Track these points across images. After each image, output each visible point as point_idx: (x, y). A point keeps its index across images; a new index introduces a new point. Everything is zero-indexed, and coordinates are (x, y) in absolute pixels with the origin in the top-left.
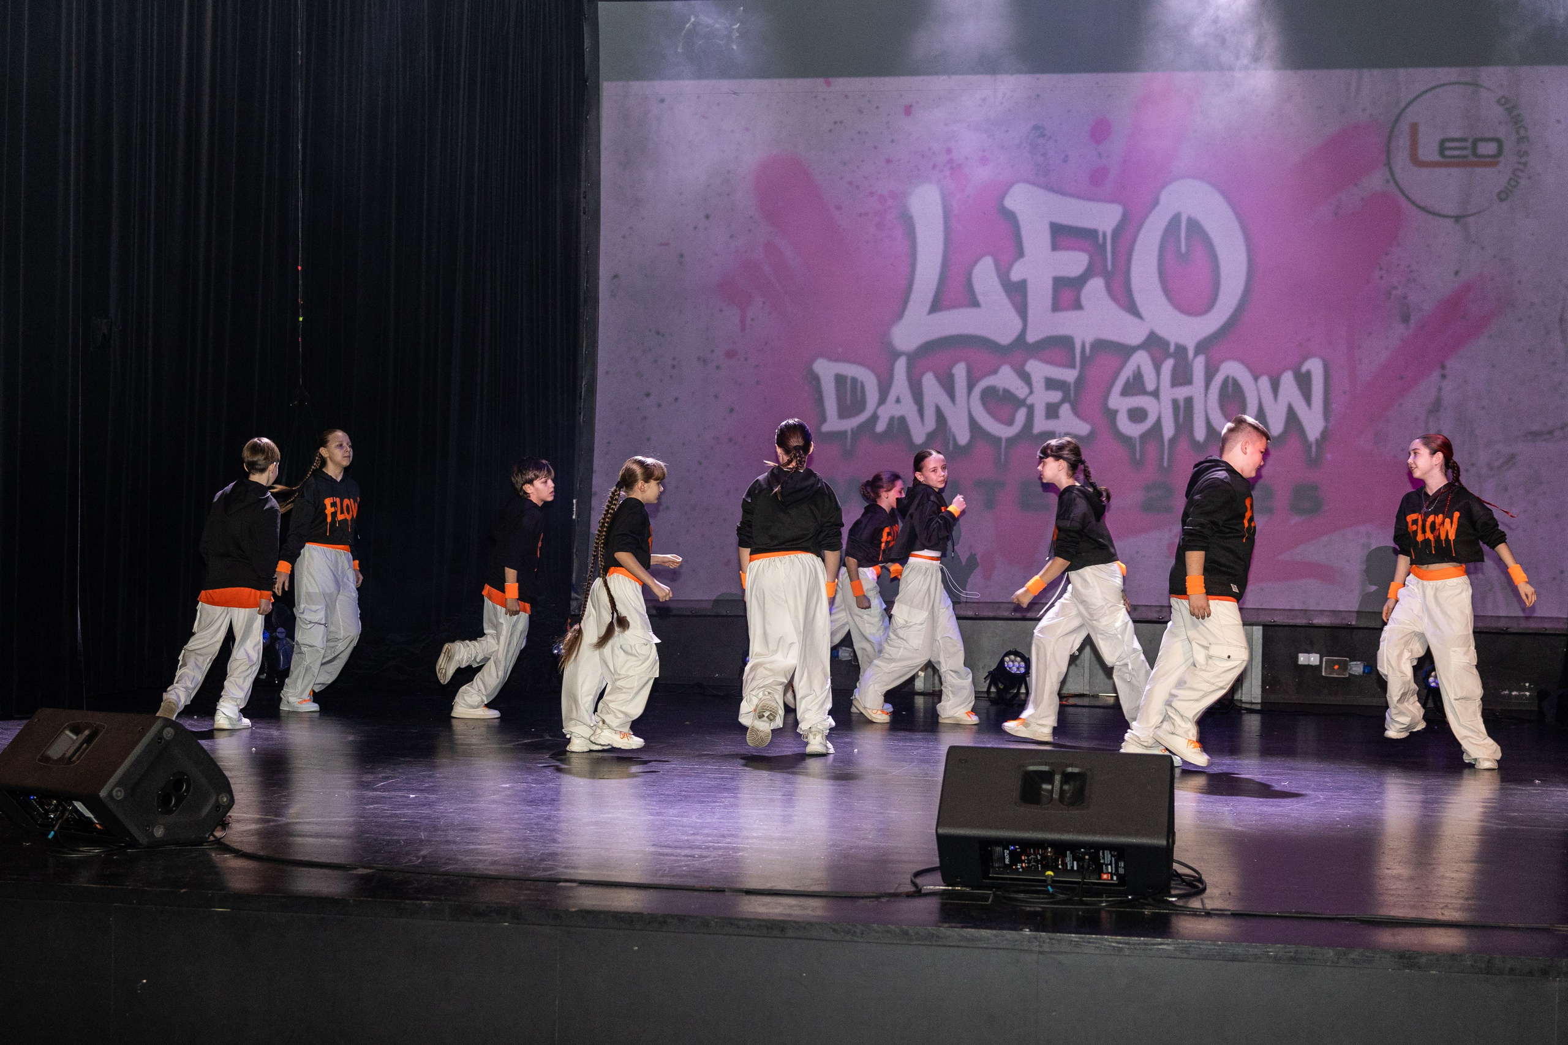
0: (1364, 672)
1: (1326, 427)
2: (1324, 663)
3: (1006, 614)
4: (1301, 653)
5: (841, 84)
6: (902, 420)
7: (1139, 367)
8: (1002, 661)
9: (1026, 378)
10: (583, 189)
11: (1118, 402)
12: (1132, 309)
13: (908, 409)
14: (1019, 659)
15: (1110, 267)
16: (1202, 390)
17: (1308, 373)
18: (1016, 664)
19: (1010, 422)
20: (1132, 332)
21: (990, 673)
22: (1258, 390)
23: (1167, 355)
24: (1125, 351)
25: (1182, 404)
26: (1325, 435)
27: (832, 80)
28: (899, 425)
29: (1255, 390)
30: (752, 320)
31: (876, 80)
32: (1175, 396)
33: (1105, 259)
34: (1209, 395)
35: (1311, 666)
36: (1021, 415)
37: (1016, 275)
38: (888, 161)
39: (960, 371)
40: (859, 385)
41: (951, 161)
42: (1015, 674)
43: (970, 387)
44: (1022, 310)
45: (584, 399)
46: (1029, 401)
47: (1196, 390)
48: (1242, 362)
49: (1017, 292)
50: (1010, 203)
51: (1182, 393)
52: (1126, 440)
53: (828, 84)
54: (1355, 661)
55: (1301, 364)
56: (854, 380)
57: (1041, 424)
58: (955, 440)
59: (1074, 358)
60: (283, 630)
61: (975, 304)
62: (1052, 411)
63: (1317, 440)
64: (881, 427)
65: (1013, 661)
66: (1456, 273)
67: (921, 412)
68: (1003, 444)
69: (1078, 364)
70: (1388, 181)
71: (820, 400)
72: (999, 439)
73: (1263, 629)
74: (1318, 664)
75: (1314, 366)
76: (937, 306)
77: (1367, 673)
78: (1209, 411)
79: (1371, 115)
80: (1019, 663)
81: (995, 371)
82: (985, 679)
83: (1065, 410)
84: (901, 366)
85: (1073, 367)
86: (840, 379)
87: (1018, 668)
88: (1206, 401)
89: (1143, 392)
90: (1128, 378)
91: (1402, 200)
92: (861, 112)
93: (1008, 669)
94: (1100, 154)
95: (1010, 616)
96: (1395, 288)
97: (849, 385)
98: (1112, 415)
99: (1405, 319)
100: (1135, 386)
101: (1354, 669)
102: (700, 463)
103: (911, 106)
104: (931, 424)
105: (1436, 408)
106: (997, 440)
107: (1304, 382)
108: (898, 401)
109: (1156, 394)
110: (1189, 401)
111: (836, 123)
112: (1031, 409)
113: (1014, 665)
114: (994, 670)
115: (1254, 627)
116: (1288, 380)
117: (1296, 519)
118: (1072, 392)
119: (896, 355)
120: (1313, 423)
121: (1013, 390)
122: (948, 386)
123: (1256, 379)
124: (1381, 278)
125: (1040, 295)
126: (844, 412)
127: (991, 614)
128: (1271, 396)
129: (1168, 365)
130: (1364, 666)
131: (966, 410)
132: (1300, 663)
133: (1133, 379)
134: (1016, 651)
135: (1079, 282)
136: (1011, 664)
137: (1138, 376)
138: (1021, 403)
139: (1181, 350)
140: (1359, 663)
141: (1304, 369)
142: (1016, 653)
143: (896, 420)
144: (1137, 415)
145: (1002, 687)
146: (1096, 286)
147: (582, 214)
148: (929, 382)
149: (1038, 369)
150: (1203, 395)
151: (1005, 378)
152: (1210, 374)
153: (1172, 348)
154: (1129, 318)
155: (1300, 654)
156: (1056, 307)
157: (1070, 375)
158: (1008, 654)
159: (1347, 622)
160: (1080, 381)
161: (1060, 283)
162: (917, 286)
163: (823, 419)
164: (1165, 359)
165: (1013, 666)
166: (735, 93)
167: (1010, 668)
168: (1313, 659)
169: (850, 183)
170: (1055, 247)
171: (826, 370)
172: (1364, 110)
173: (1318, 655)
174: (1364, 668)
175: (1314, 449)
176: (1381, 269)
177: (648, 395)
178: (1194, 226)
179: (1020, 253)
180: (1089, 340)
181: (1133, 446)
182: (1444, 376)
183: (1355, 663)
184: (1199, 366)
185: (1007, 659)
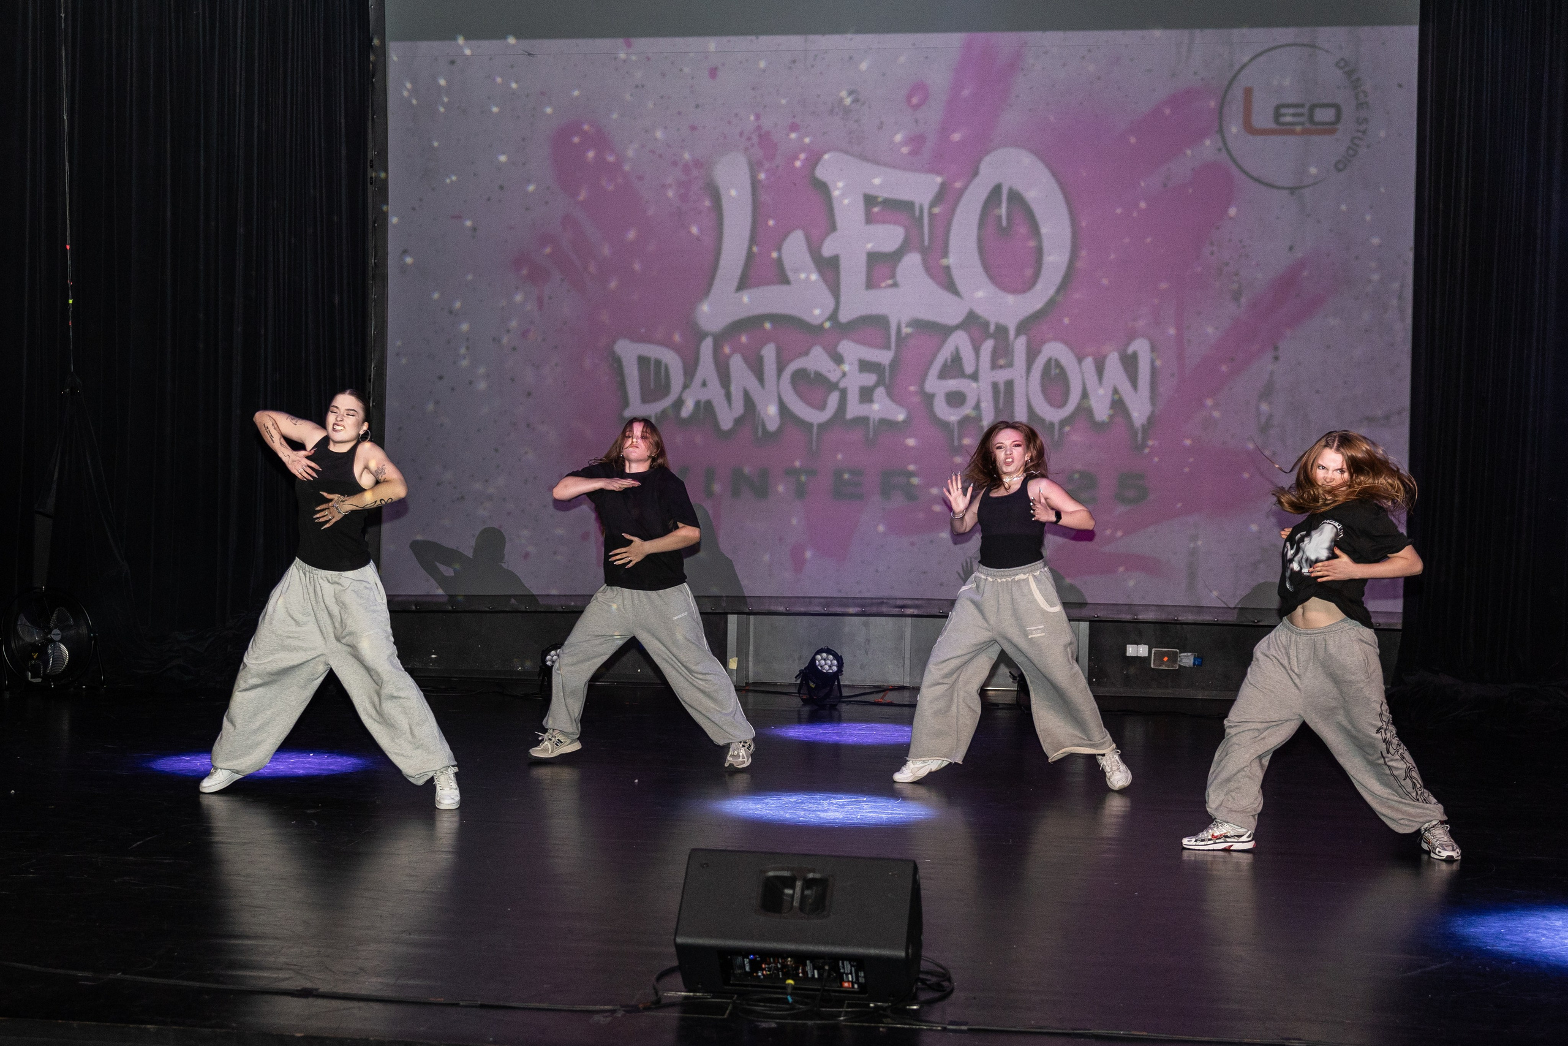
0: (1194, 664)
1: (1153, 412)
2: (1153, 654)
3: (818, 609)
4: (1129, 644)
5: (643, 44)
6: (709, 404)
7: (957, 349)
8: (813, 660)
9: (838, 360)
10: (369, 157)
11: (935, 385)
12: (950, 286)
13: (714, 392)
14: (831, 657)
15: (926, 243)
16: (1024, 374)
17: (1135, 356)
18: (829, 662)
19: (822, 407)
20: (950, 311)
21: (801, 672)
22: (1082, 373)
23: (988, 336)
24: (945, 331)
25: (1002, 387)
26: (1151, 421)
27: (633, 40)
28: (706, 409)
29: (1081, 373)
30: (550, 298)
31: (679, 41)
32: (995, 380)
33: (923, 234)
34: (1031, 378)
35: (1140, 657)
36: (833, 399)
37: (828, 249)
38: (693, 128)
39: (769, 353)
40: (663, 366)
41: (759, 128)
42: (827, 674)
43: (780, 370)
44: (835, 289)
45: (373, 382)
46: (842, 385)
47: (1017, 372)
48: (1066, 342)
49: (829, 268)
50: (821, 173)
51: (1002, 376)
52: (945, 425)
53: (629, 45)
54: (1184, 652)
55: (1128, 344)
56: (658, 363)
57: (854, 409)
58: (764, 426)
59: (889, 338)
60: (58, 632)
61: (784, 280)
62: (866, 395)
63: (1143, 426)
64: (687, 410)
65: (825, 660)
66: (1291, 248)
67: (728, 396)
68: (815, 430)
69: (893, 345)
70: (1220, 150)
71: (622, 384)
72: (809, 426)
73: (1090, 624)
74: (1147, 655)
75: (1140, 347)
76: (743, 284)
77: (1198, 665)
78: (1031, 396)
79: (1203, 79)
80: (831, 661)
81: (806, 353)
82: (796, 678)
83: (880, 392)
84: (707, 348)
85: (888, 348)
86: (643, 361)
87: (830, 667)
88: (1027, 386)
89: (961, 374)
90: (946, 360)
91: (1234, 170)
92: (663, 75)
93: (819, 667)
94: (916, 121)
95: (823, 611)
96: (1227, 264)
97: (652, 367)
98: (929, 398)
99: (1236, 296)
100: (954, 368)
101: (1184, 661)
102: (496, 450)
103: (716, 69)
104: (738, 408)
105: (1267, 392)
106: (807, 426)
107: (1130, 363)
108: (704, 384)
109: (974, 377)
110: (1009, 384)
111: (637, 86)
112: (844, 393)
113: (827, 664)
114: (805, 668)
115: (1080, 623)
116: (1113, 361)
117: (1121, 509)
118: (887, 375)
119: (701, 335)
120: (1139, 409)
121: (824, 372)
122: (757, 368)
123: (1080, 360)
124: (1212, 253)
125: (853, 272)
126: (647, 397)
127: (803, 609)
128: (1096, 378)
129: (988, 346)
130: (1195, 657)
131: (776, 394)
132: (1127, 655)
133: (952, 361)
134: (828, 648)
135: (896, 257)
136: (823, 662)
137: (957, 359)
138: (833, 386)
139: (1002, 330)
140: (1189, 654)
141: (1130, 350)
142: (829, 651)
143: (702, 404)
144: (956, 399)
145: (813, 686)
146: (912, 261)
147: (369, 184)
148: (737, 365)
149: (851, 350)
150: (1024, 378)
151: (817, 360)
152: (1032, 355)
153: (992, 328)
154: (947, 296)
155: (1128, 646)
156: (871, 284)
157: (884, 357)
158: (820, 652)
159: (1173, 617)
160: (895, 363)
161: (874, 258)
162: (723, 262)
163: (625, 403)
164: (984, 340)
165: (825, 664)
166: (529, 54)
167: (821, 667)
168: (1142, 650)
169: (653, 152)
170: (870, 219)
171: (628, 351)
172: (1195, 73)
173: (1147, 647)
174: (1194, 660)
175: (1140, 435)
176: (1212, 244)
177: (441, 378)
178: (1015, 197)
179: (833, 228)
180: (905, 319)
181: (953, 431)
182: (1276, 358)
183: (1185, 654)
184: (1020, 346)
185: (819, 657)
